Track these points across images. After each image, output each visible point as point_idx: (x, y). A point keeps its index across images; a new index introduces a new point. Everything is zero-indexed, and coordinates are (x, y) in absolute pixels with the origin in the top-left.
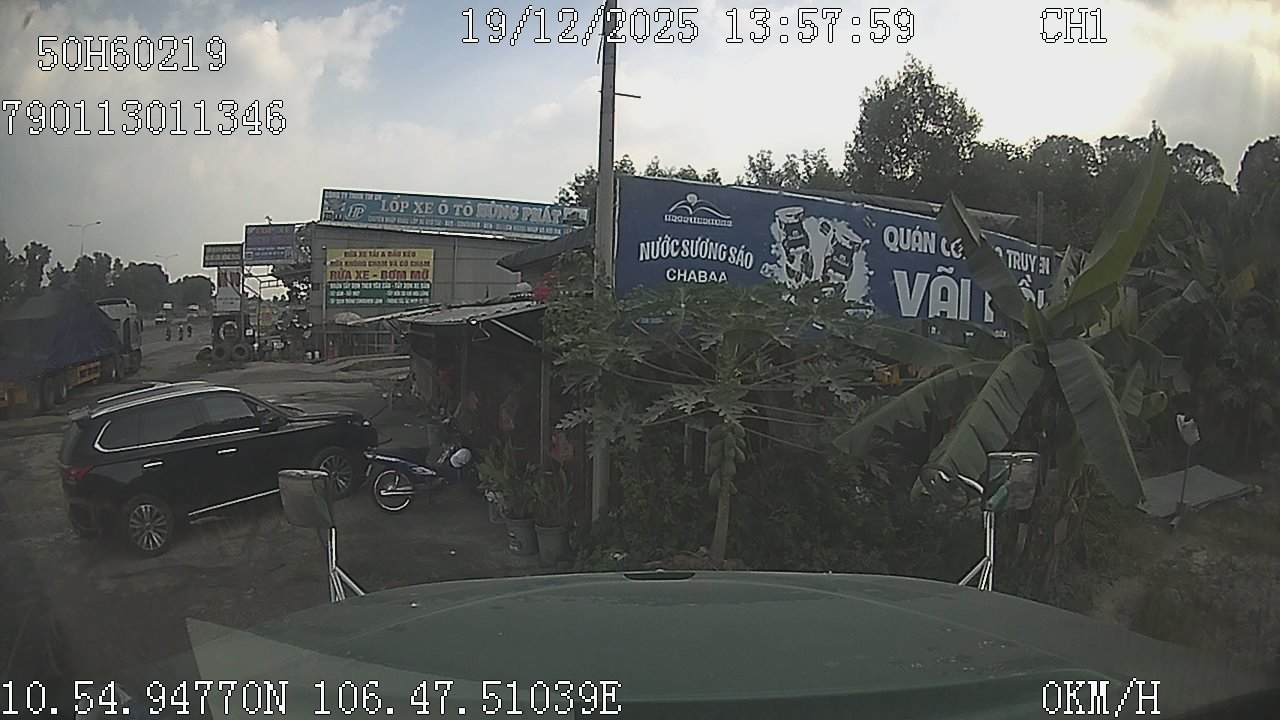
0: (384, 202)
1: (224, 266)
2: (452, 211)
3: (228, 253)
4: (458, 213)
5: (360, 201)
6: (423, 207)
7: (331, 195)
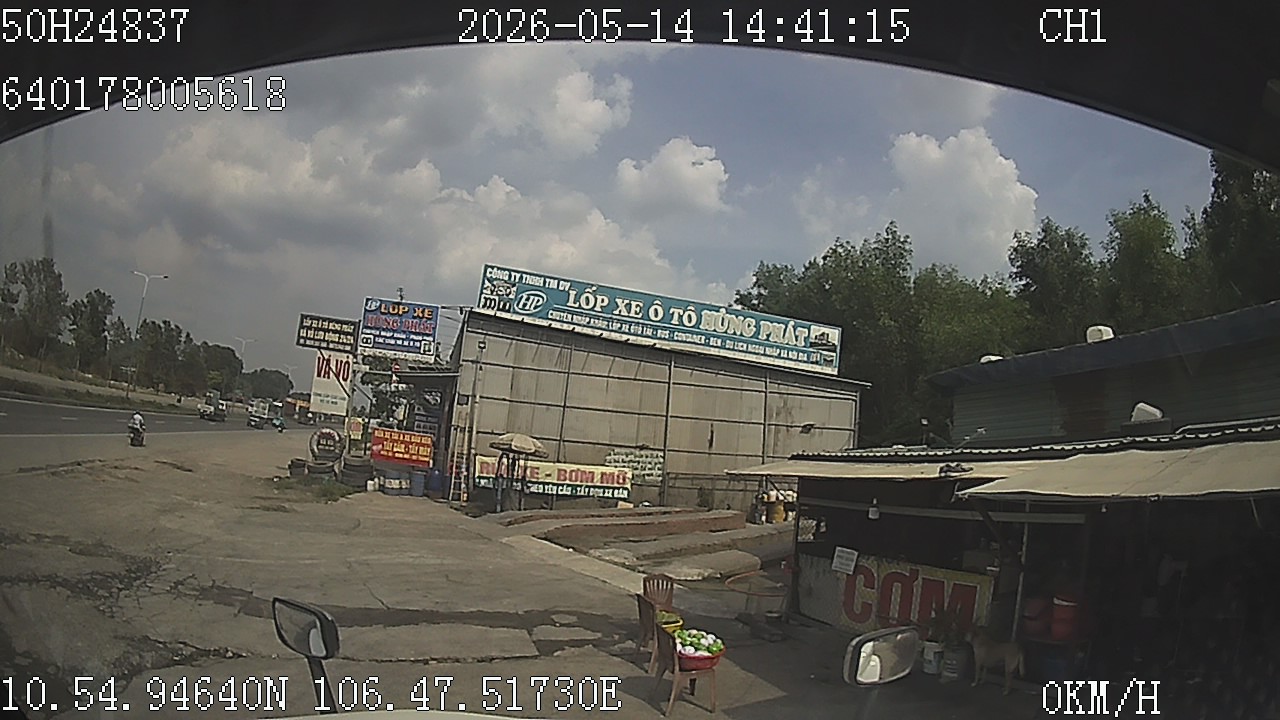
0: (573, 293)
1: (327, 349)
2: (667, 317)
3: (335, 332)
4: (675, 321)
5: (537, 288)
6: (628, 307)
7: (496, 274)
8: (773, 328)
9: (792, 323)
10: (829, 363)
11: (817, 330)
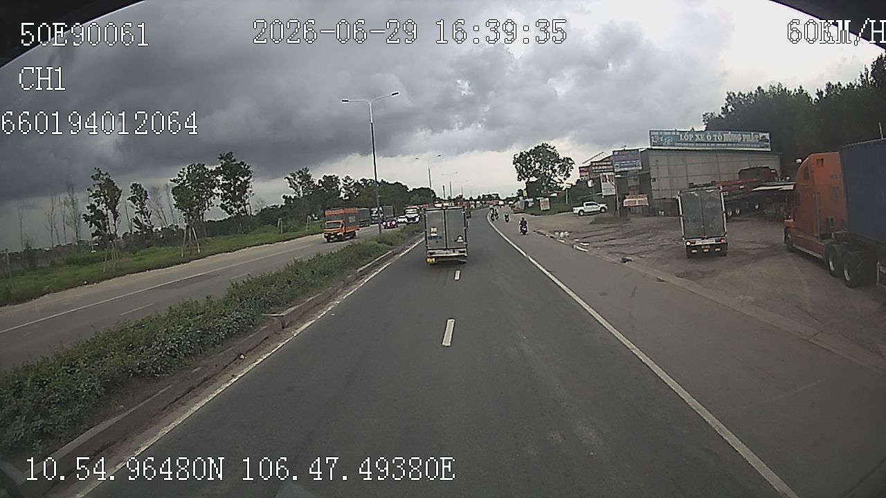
0: (681, 136)
1: (604, 172)
2: (713, 138)
3: (605, 165)
4: (716, 139)
5: (668, 135)
6: (700, 137)
7: (654, 133)
8: (746, 136)
9: (752, 134)
10: (767, 147)
11: (761, 135)
